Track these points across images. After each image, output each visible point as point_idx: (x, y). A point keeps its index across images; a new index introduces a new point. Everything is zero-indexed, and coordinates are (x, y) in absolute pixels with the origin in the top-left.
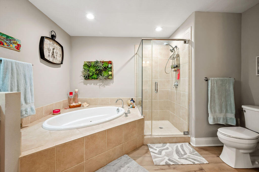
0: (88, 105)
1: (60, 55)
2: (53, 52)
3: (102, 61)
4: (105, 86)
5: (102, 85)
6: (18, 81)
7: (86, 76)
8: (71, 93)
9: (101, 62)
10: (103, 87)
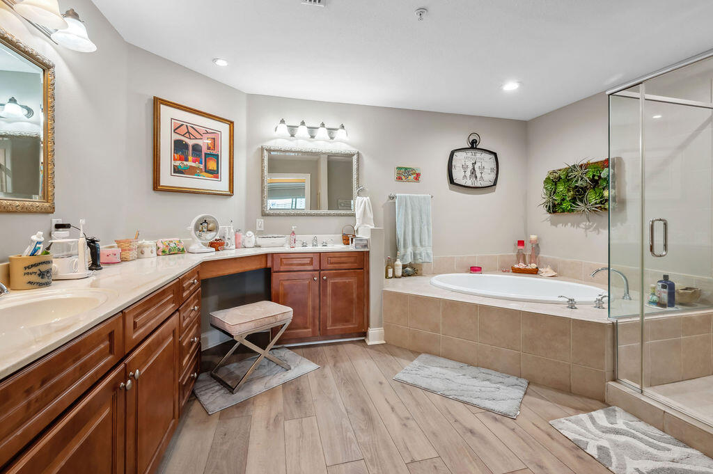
0: (554, 274)
1: (492, 169)
2: (474, 169)
3: (585, 162)
4: (600, 230)
5: (591, 229)
6: (412, 218)
7: (549, 206)
8: (521, 243)
9: (581, 166)
10: (593, 232)
